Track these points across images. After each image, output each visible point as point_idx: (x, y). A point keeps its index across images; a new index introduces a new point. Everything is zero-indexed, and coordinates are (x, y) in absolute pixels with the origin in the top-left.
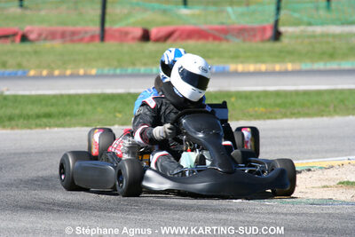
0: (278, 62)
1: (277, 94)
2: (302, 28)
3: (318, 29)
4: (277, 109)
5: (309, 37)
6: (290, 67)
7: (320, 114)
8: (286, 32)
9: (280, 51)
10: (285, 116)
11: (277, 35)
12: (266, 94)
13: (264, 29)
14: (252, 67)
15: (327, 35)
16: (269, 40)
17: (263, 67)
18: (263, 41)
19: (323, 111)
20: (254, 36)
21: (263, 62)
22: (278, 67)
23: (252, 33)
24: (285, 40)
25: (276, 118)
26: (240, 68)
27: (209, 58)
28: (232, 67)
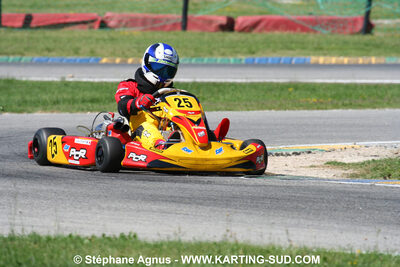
0: (362, 56)
6: (373, 60)
9: (367, 45)
11: (368, 28)
14: (334, 60)
16: (358, 33)
17: (346, 60)
18: (352, 33)
20: (344, 28)
21: (346, 55)
22: (361, 61)
23: (342, 25)
24: (376, 34)
26: (321, 60)
27: (291, 49)
28: (313, 59)
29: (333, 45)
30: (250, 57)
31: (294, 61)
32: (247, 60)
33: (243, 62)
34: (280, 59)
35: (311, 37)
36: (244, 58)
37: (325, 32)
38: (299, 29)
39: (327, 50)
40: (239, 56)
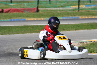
0: (39, 18)
1: (41, 26)
2: (44, 8)
3: (49, 9)
5: (47, 11)
6: (42, 19)
8: (40, 10)
9: (39, 15)
11: (38, 11)
13: (34, 9)
14: (32, 19)
15: (51, 10)
17: (35, 19)
18: (34, 12)
20: (32, 11)
21: (35, 18)
22: (39, 19)
24: (40, 12)
26: (29, 19)
27: (20, 17)
28: (27, 19)
29: (31, 16)
30: (10, 19)
31: (22, 20)
32: (10, 20)
33: (9, 21)
34: (18, 20)
35: (24, 13)
36: (9, 20)
37: (27, 12)
38: (20, 12)
39: (30, 17)
40: (8, 19)
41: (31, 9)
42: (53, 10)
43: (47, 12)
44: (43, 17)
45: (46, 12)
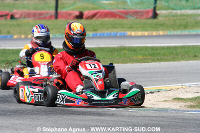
0: (154, 31)
1: (152, 48)
3: (179, 12)
4: (149, 57)
5: (173, 16)
6: (161, 33)
7: (174, 59)
8: (160, 13)
9: (156, 25)
10: (153, 61)
11: (155, 15)
12: (146, 48)
13: (148, 12)
14: (140, 33)
15: (184, 15)
16: (150, 18)
17: (146, 33)
18: (147, 19)
19: (175, 58)
20: (142, 16)
22: (154, 33)
23: (141, 14)
24: (160, 19)
25: (148, 62)
26: (133, 33)
28: (129, 33)
29: (139, 26)
30: (94, 32)
31: (119, 34)
32: (93, 35)
35: (125, 21)
36: (91, 34)
37: (132, 18)
38: (118, 17)
39: (136, 28)
40: (88, 33)
41: (142, 12)
42: (188, 16)
43: (175, 18)
44: (163, 30)
45: (172, 18)
